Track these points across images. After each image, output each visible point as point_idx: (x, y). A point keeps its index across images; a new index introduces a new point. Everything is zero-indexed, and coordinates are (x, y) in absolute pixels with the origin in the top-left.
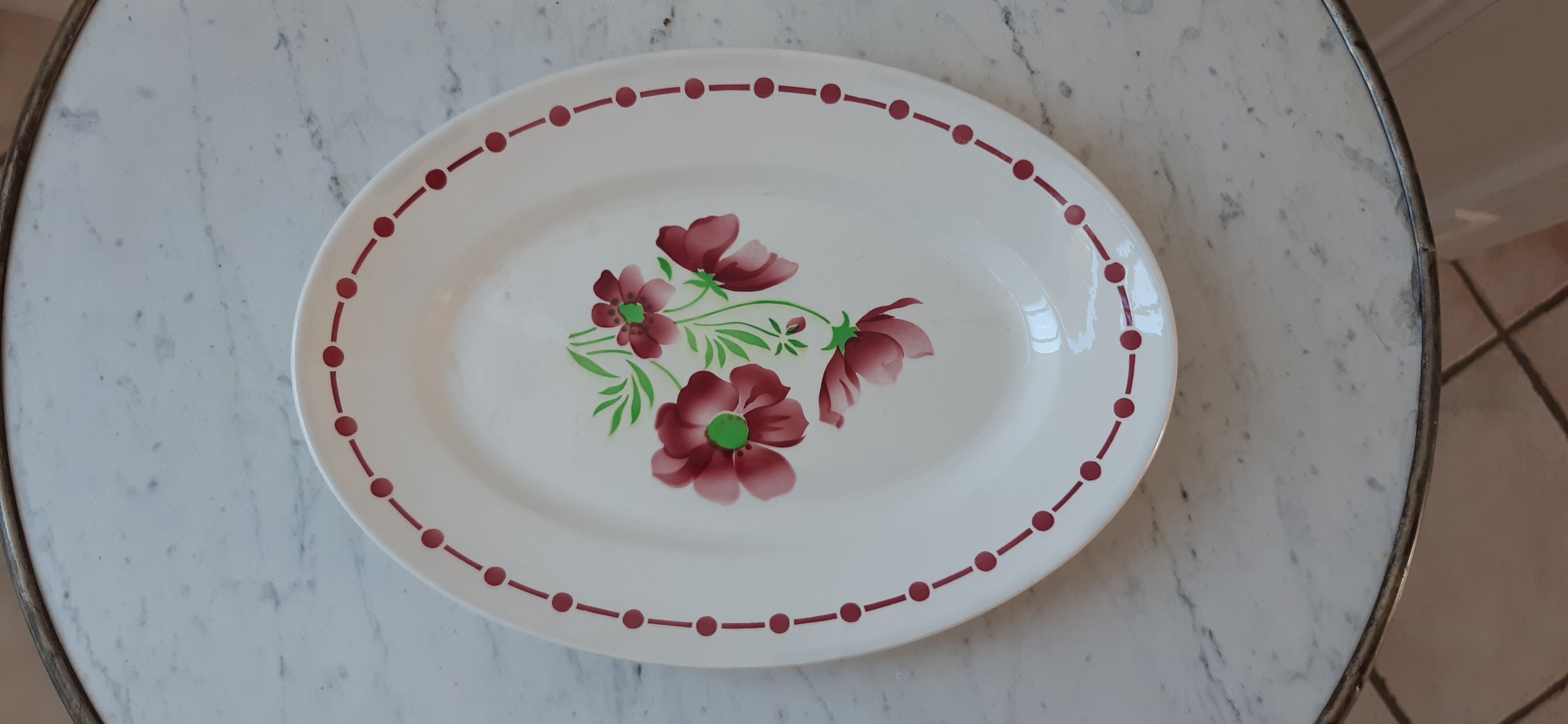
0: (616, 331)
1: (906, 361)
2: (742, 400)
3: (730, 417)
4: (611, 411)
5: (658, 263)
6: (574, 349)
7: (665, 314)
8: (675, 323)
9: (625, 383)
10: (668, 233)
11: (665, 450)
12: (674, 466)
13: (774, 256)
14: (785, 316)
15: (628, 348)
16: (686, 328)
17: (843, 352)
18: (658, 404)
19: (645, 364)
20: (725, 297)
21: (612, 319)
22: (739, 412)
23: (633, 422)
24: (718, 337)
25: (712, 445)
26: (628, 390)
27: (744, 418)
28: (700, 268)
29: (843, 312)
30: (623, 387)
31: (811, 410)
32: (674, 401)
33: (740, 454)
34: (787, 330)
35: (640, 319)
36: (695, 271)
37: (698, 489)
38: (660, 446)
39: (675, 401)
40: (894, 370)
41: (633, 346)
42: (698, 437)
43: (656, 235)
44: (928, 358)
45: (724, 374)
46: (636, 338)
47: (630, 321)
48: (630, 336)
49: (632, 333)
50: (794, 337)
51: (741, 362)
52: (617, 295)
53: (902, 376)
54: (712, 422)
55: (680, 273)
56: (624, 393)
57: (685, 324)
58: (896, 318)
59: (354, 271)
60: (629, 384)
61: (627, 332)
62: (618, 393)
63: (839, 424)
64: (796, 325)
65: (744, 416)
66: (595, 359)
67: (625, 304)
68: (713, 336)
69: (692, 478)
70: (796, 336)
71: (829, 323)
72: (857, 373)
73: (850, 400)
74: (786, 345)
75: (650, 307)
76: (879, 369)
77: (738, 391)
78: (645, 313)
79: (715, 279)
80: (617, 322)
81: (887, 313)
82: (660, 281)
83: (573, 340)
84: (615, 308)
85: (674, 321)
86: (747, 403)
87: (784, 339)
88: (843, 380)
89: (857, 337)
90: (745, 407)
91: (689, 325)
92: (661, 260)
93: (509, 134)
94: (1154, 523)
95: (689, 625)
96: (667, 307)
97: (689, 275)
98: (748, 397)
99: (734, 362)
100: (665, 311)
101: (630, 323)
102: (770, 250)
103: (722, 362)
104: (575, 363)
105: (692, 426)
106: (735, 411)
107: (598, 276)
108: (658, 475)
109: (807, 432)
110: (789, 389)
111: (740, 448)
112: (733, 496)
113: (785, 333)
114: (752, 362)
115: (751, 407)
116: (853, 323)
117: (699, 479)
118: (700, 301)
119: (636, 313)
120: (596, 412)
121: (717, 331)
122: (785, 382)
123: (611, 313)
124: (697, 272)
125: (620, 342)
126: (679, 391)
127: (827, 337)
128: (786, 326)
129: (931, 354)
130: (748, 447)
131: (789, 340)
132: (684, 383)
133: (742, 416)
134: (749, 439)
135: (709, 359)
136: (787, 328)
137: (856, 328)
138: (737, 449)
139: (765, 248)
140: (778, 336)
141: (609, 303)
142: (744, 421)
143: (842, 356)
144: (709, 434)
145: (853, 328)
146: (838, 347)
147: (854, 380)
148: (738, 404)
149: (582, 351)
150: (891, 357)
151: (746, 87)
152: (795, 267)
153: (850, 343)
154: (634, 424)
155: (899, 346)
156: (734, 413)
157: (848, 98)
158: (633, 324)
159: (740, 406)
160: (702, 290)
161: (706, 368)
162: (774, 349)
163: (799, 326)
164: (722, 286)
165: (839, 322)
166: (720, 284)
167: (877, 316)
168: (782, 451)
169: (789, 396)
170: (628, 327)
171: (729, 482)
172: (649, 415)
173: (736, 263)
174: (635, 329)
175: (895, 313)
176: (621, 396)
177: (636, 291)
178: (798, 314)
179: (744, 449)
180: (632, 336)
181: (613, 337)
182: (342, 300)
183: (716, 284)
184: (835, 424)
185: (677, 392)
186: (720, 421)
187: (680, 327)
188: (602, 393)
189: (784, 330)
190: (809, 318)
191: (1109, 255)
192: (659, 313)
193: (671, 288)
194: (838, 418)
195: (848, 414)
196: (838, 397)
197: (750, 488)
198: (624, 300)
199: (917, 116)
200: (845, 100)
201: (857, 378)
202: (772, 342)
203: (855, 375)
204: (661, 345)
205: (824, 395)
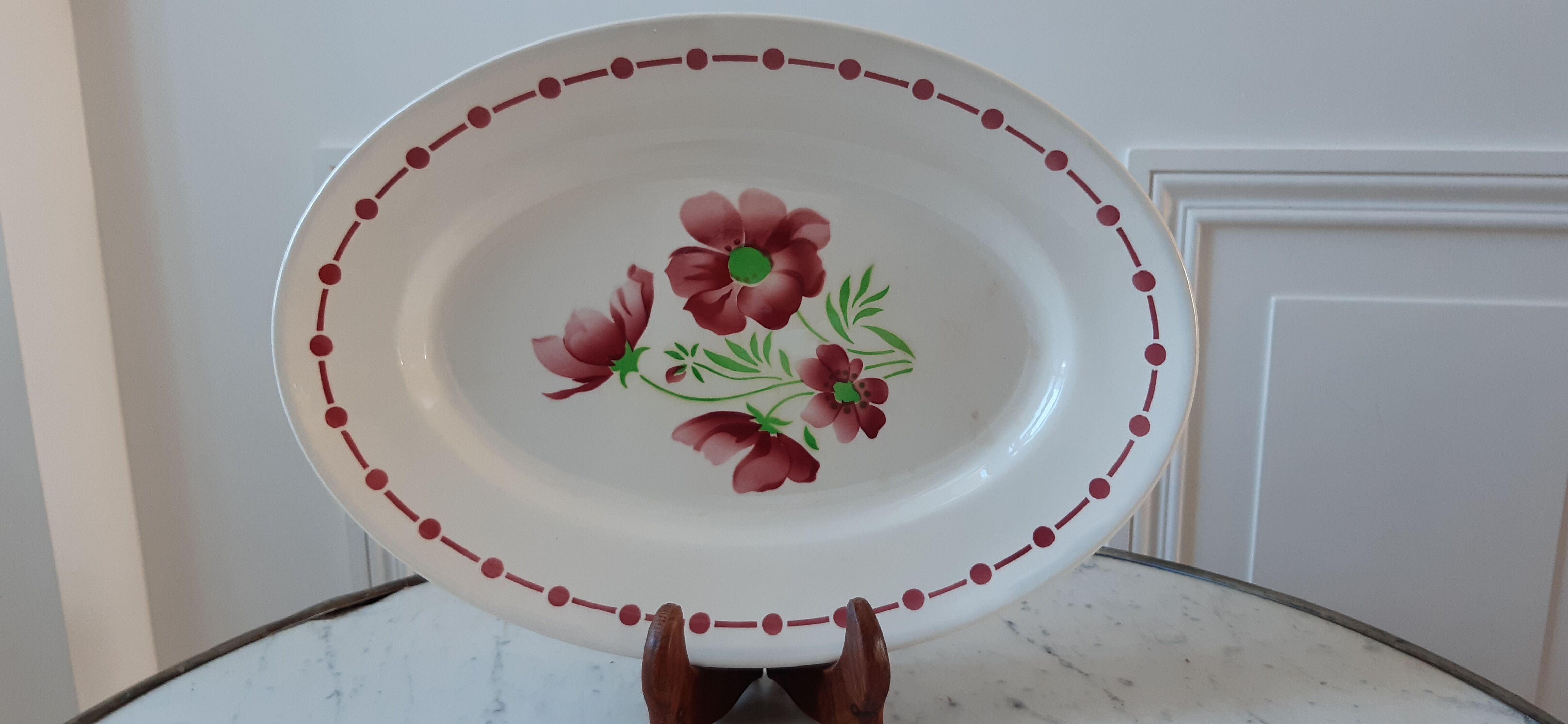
0: (864, 375)
1: (561, 333)
2: (734, 299)
3: (747, 280)
4: (870, 292)
5: (819, 444)
6: (907, 357)
7: (813, 390)
8: (803, 381)
9: (855, 320)
10: (807, 476)
11: (814, 247)
12: (807, 232)
13: (698, 448)
14: (687, 384)
15: (851, 357)
16: (790, 375)
17: (627, 345)
18: (820, 298)
19: (834, 339)
20: (749, 407)
21: (867, 388)
22: (737, 285)
23: (848, 279)
24: (757, 365)
25: (766, 252)
26: (852, 312)
27: (733, 279)
28: (775, 437)
29: (626, 386)
30: (858, 316)
31: (662, 286)
32: (805, 300)
33: (737, 243)
34: (686, 370)
35: (838, 386)
36: (780, 435)
37: (783, 208)
38: (821, 253)
39: (803, 298)
40: (573, 325)
41: (846, 358)
42: (781, 261)
43: (819, 474)
44: (539, 335)
45: (752, 325)
46: (843, 367)
47: (849, 385)
48: (849, 368)
49: (847, 373)
50: (678, 363)
51: (733, 337)
52: (861, 412)
53: (566, 318)
54: (765, 275)
55: (795, 433)
56: (857, 309)
57: (792, 380)
58: (571, 379)
59: (1131, 443)
60: (851, 318)
61: (851, 372)
62: (862, 309)
63: (633, 270)
64: (676, 375)
65: (733, 281)
66: (885, 345)
67: (853, 402)
68: (763, 367)
69: (788, 217)
70: (676, 363)
71: (642, 377)
72: (614, 322)
73: (620, 294)
74: (687, 355)
75: (827, 399)
76: (589, 326)
77: (738, 307)
78: (833, 392)
79: (760, 426)
80: (862, 384)
81: (579, 385)
82: (817, 425)
83: (908, 366)
84: (864, 398)
85: (803, 384)
86: (729, 294)
87: (689, 361)
88: (628, 316)
89: (613, 361)
90: (731, 290)
91: (786, 378)
92: (814, 447)
93: (967, 582)
95: (791, 61)
96: (811, 397)
97: (787, 431)
98: (728, 302)
99: (741, 338)
100: (812, 393)
101: (849, 382)
102: (701, 455)
103: (754, 338)
104: (907, 342)
105: (787, 272)
106: (742, 287)
107: (881, 432)
108: (824, 222)
109: (666, 262)
110: (685, 308)
111: (736, 250)
112: (745, 198)
113: (687, 367)
114: (722, 337)
115: (724, 291)
116: (616, 375)
117: (781, 216)
118: (775, 404)
119: (842, 392)
120: (886, 291)
121: (758, 371)
122: (689, 315)
123: (867, 394)
124: (777, 434)
125: (859, 364)
126: (799, 309)
127: (643, 361)
128: (687, 373)
129: (535, 341)
130: (728, 249)
131: (683, 359)
132: (794, 318)
133: (735, 281)
134: (728, 257)
135: (768, 341)
136: (685, 372)
137: (614, 370)
138: (741, 247)
139: (707, 456)
140: (694, 363)
141: (870, 403)
142: (732, 276)
143: (628, 341)
144: (769, 264)
145: (616, 370)
146: (632, 351)
147: (616, 315)
148: (739, 293)
149: (899, 354)
150: (576, 339)
151: (718, 624)
152: (675, 435)
153: (620, 355)
154: (848, 277)
155: (569, 350)
156: (742, 284)
157: (612, 610)
158: (845, 381)
159: (736, 292)
160: (773, 415)
161: (771, 333)
162: (699, 350)
163: (672, 374)
164: (753, 418)
165: (631, 377)
166: (754, 421)
167: (591, 382)
168: (693, 242)
169: (684, 301)
170: (851, 378)
171: (749, 213)
172: (831, 285)
173: (737, 441)
174: (845, 377)
175: (571, 384)
176: (860, 306)
177: (841, 415)
178: (673, 387)
179: (733, 247)
180: (847, 369)
181: (866, 368)
182: (1144, 414)
183: (758, 421)
184: (637, 270)
185: (801, 309)
186: (757, 277)
187: (797, 377)
188: (880, 310)
189: (689, 370)
190: (662, 381)
191: (342, 436)
192: (818, 392)
193: (804, 417)
194: (634, 275)
195: (623, 279)
196: (633, 298)
197: (727, 204)
198: (855, 406)
199: (540, 589)
200: (615, 609)
201: (614, 317)
202: (701, 357)
203: (616, 322)
204: (818, 358)
205: (647, 301)
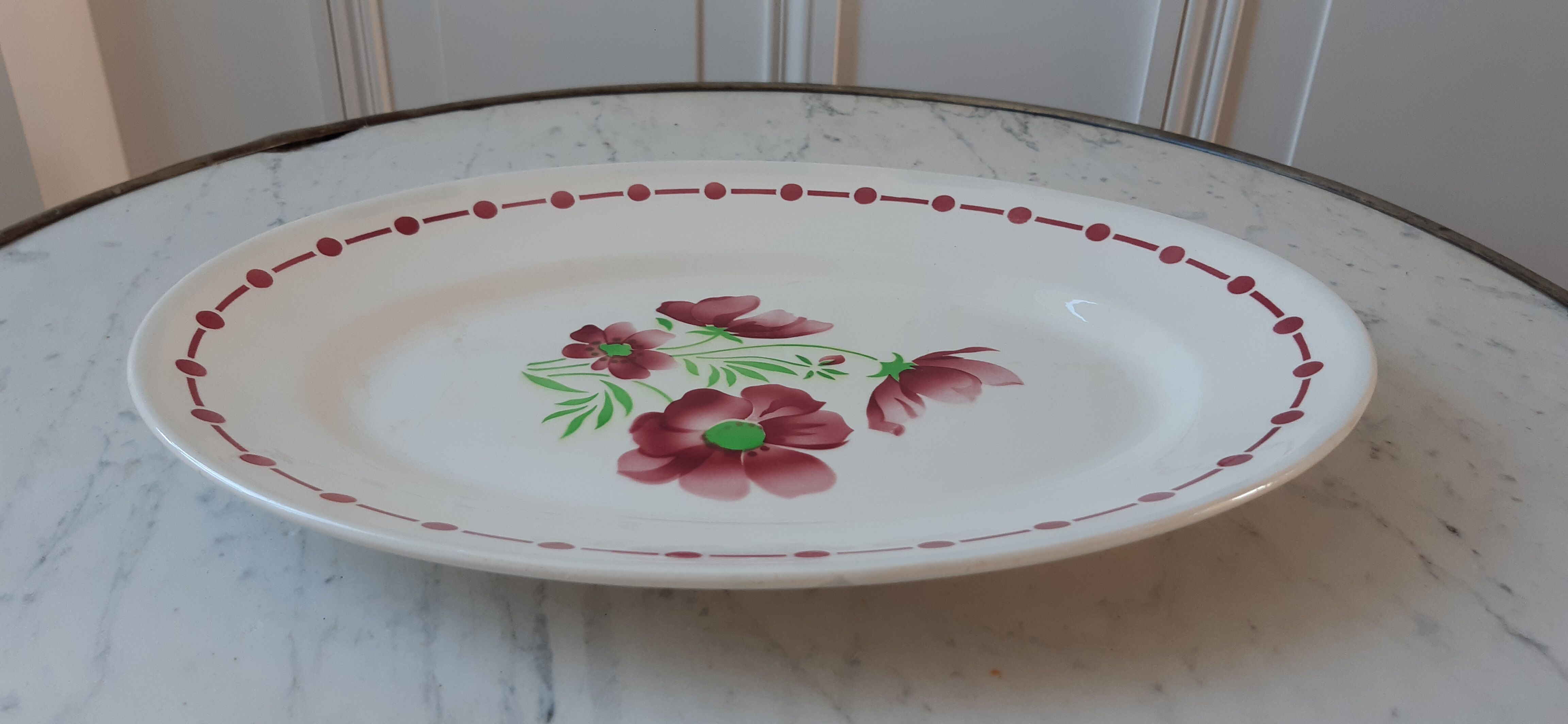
0: (592, 360)
1: (985, 388)
2: (757, 411)
3: (739, 424)
4: (569, 418)
5: (656, 322)
6: (532, 373)
7: (658, 351)
8: (671, 356)
9: (594, 396)
10: (671, 305)
11: (641, 451)
12: (652, 464)
13: (802, 319)
14: (815, 356)
15: (606, 371)
16: (686, 360)
17: (897, 379)
18: (639, 411)
19: (626, 385)
20: (740, 341)
21: (589, 353)
22: (754, 419)
23: (599, 427)
24: (728, 366)
25: (711, 447)
26: (600, 402)
27: (759, 425)
28: (708, 324)
29: (895, 354)
30: (591, 400)
31: (856, 420)
33: (752, 455)
34: (819, 363)
35: (626, 354)
36: (702, 326)
37: (682, 484)
38: (635, 446)
39: (662, 412)
40: (973, 394)
41: (611, 371)
42: (693, 439)
43: (658, 306)
44: (1014, 387)
45: (735, 391)
46: (618, 365)
47: (611, 354)
48: (609, 365)
49: (613, 362)
50: (830, 367)
51: (758, 383)
52: (601, 339)
53: (980, 399)
54: (713, 428)
55: (684, 327)
56: (590, 405)
57: (685, 357)
58: (965, 359)
59: (276, 270)
60: (600, 398)
61: (607, 362)
62: (583, 404)
63: (899, 431)
64: (833, 360)
65: (759, 423)
66: (560, 380)
67: (609, 344)
68: (719, 365)
69: (678, 475)
70: (833, 367)
71: (876, 360)
72: (918, 394)
73: (912, 414)
74: (818, 372)
75: (640, 346)
76: (949, 391)
77: (751, 404)
78: (634, 350)
79: (727, 330)
80: (595, 355)
81: (955, 356)
82: (656, 332)
83: (531, 367)
84: (595, 347)
85: (671, 355)
86: (764, 414)
87: (816, 368)
88: (899, 399)
89: (914, 370)
90: (761, 417)
91: (691, 358)
92: (661, 320)
93: (501, 206)
94: (1422, 557)
96: (662, 347)
97: (693, 328)
98: (765, 408)
99: (748, 383)
100: (661, 349)
102: (798, 315)
103: (731, 384)
104: (530, 382)
105: (683, 431)
106: (746, 419)
107: (578, 328)
108: (625, 473)
109: (851, 438)
110: (823, 403)
111: (753, 449)
112: (742, 492)
113: (817, 365)
114: (773, 382)
115: (769, 416)
116: (908, 361)
117: (689, 478)
118: (706, 343)
119: (622, 350)
120: (547, 419)
121: (726, 362)
122: (816, 398)
123: (590, 350)
124: (706, 326)
125: (594, 367)
126: (669, 403)
127: (875, 369)
128: (818, 361)
129: (1018, 384)
130: (765, 449)
131: (823, 370)
132: (678, 396)
133: (756, 423)
134: (765, 441)
135: (715, 377)
137: (911, 364)
138: (746, 450)
139: (791, 314)
140: (809, 367)
141: (587, 344)
142: (759, 427)
143: (897, 382)
144: (708, 437)
145: (908, 363)
146: (890, 376)
147: (918, 400)
148: (751, 414)
149: (542, 374)
150: (965, 384)
151: (771, 192)
152: (830, 326)
153: (905, 374)
154: (599, 429)
155: (973, 377)
156: (746, 421)
157: (885, 198)
158: (616, 356)
159: (754, 415)
160: (710, 337)
161: (709, 386)
162: (803, 375)
163: (837, 361)
164: (735, 335)
165: (889, 359)
166: (734, 333)
167: (941, 357)
168: (814, 453)
169: (824, 409)
170: (609, 358)
171: (736, 479)
172: (623, 422)
173: (755, 322)
174: (616, 359)
175: (964, 356)
176: (587, 406)
177: (625, 336)
178: (834, 353)
179: (758, 451)
180: (612, 365)
181: (588, 364)
182: (249, 285)
183: (728, 334)
184: (892, 431)
185: (667, 404)
186: (727, 427)
187: (678, 359)
188: (559, 405)
189: (815, 361)
190: (849, 357)
191: (1227, 274)
192: (652, 350)
193: (671, 336)
194: (896, 427)
195: (909, 424)
196: (894, 412)
197: (766, 486)
198: (606, 341)
199: (963, 207)
200: (881, 200)
201: (919, 397)
202: (803, 371)
203: (916, 395)
204: (650, 371)
205: (874, 409)
